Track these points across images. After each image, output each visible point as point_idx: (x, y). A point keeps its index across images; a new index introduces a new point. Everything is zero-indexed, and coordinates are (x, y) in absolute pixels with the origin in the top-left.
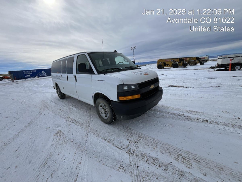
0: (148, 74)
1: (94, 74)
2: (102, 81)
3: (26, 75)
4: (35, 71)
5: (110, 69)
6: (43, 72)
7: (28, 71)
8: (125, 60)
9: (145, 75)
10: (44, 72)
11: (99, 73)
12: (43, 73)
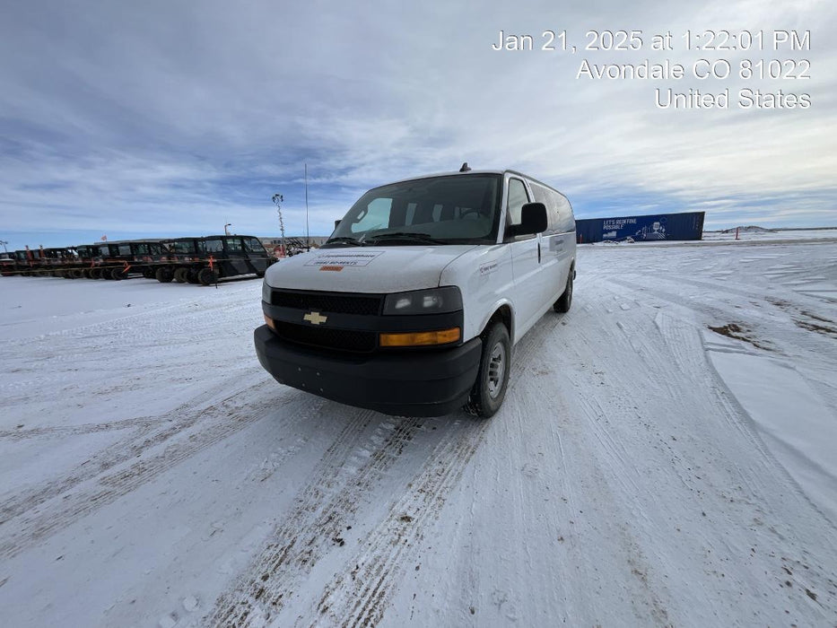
3: (607, 232)
4: (634, 221)
6: (658, 223)
7: (616, 219)
10: (661, 225)
12: (656, 229)
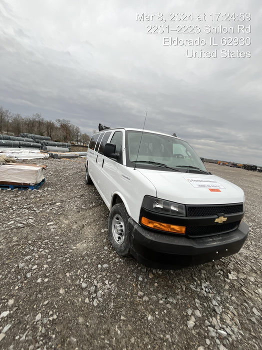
0: (220, 191)
1: (122, 163)
2: (128, 178)
5: (149, 162)
8: (188, 152)
9: (212, 190)
11: (129, 164)
